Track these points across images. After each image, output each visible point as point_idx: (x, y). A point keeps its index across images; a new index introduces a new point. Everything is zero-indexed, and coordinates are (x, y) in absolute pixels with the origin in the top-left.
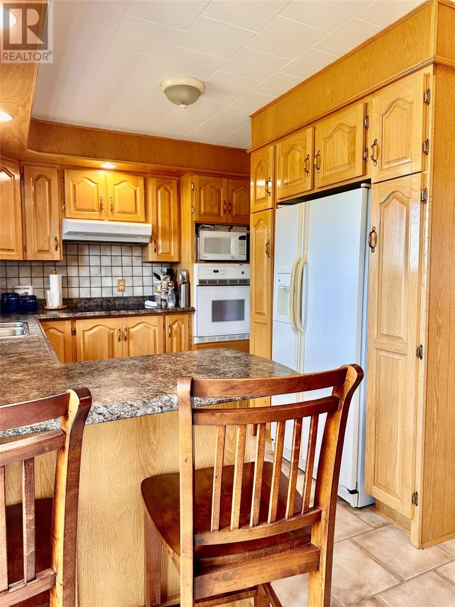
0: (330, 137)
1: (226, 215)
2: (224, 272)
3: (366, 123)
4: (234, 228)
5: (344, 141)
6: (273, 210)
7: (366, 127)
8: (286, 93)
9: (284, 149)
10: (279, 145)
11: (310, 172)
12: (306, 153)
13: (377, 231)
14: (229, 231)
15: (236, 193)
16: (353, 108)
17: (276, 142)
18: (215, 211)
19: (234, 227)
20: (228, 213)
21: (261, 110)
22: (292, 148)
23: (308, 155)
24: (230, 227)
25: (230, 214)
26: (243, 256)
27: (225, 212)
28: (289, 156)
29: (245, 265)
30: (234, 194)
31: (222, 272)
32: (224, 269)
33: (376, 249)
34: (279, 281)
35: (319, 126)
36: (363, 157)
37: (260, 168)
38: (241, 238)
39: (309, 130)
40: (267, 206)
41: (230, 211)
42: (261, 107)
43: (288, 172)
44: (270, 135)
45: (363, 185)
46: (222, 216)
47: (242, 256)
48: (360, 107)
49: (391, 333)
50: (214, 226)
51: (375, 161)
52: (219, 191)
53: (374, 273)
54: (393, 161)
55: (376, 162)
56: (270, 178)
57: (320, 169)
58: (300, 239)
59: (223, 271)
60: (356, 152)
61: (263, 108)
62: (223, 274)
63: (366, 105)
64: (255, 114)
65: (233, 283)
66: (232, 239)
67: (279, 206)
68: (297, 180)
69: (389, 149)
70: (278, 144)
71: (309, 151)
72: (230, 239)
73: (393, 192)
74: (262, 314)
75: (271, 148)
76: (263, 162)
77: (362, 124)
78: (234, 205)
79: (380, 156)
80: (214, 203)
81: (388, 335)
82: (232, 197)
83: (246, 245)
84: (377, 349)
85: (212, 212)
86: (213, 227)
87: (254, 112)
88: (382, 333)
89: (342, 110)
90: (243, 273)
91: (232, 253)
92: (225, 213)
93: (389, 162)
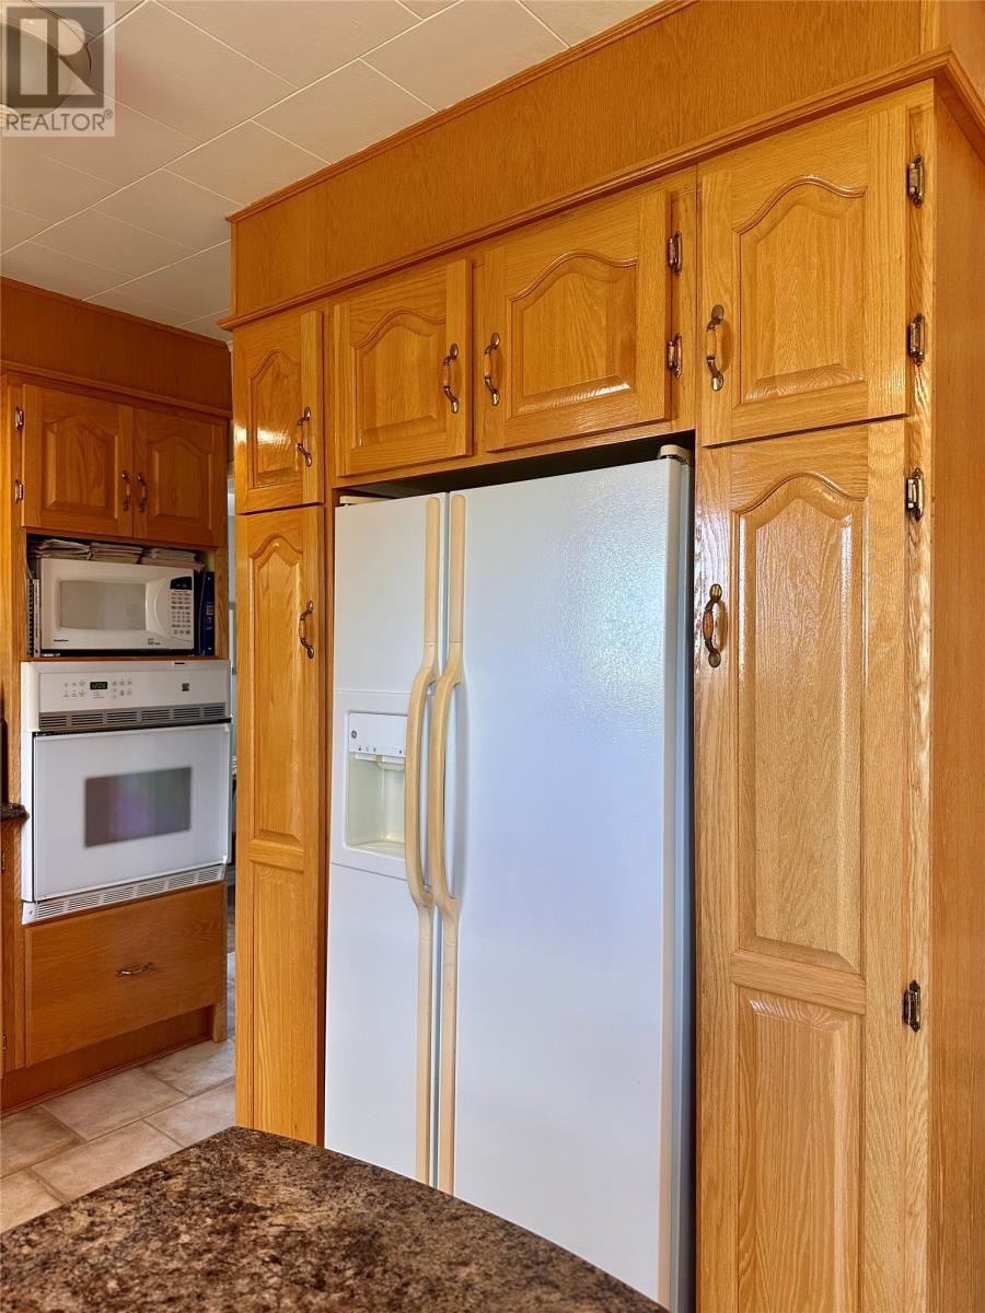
0: (539, 291)
1: (129, 513)
2: (125, 688)
3: (672, 254)
4: (154, 554)
5: (590, 307)
6: (321, 509)
7: (674, 269)
8: (365, 153)
9: (361, 322)
10: (339, 311)
11: (463, 399)
12: (442, 339)
13: (725, 599)
14: (139, 562)
15: (159, 451)
16: (623, 203)
17: (327, 300)
18: (96, 498)
19: (154, 551)
20: (138, 509)
21: (268, 200)
22: (392, 320)
23: (454, 347)
24: (142, 552)
25: (142, 511)
26: (185, 636)
27: (126, 504)
28: (379, 346)
29: (191, 664)
30: (156, 455)
31: (119, 688)
32: (125, 676)
33: (724, 654)
34: (354, 734)
35: (493, 255)
36: (667, 361)
37: (268, 378)
38: (177, 584)
39: (457, 269)
40: (300, 496)
41: (143, 504)
42: (269, 193)
43: (379, 395)
44: (303, 280)
45: (667, 450)
46: (116, 516)
47: (178, 635)
48: (652, 203)
49: (799, 937)
50: (91, 544)
51: (716, 374)
52: (107, 442)
53: (720, 735)
54: (786, 378)
55: (721, 380)
56: (307, 410)
57: (501, 391)
58: (433, 609)
59: (122, 683)
60: (640, 345)
61: (277, 196)
62: (122, 693)
63: (672, 201)
64: (247, 211)
65: (154, 719)
66: (148, 586)
67: (344, 499)
68: (412, 422)
69: (773, 339)
70: (337, 308)
71: (456, 333)
72: (144, 586)
73: (789, 478)
74: (285, 837)
75: (309, 319)
76: (280, 358)
77: (663, 256)
78: (157, 487)
79: (734, 361)
80: (92, 476)
81: (780, 943)
82: (149, 461)
83: (192, 605)
84: (740, 986)
85: (84, 502)
86: (86, 549)
87: (242, 207)
88: (760, 934)
89: (577, 212)
90: (185, 688)
91: (148, 629)
92: (126, 509)
93: (771, 381)
